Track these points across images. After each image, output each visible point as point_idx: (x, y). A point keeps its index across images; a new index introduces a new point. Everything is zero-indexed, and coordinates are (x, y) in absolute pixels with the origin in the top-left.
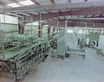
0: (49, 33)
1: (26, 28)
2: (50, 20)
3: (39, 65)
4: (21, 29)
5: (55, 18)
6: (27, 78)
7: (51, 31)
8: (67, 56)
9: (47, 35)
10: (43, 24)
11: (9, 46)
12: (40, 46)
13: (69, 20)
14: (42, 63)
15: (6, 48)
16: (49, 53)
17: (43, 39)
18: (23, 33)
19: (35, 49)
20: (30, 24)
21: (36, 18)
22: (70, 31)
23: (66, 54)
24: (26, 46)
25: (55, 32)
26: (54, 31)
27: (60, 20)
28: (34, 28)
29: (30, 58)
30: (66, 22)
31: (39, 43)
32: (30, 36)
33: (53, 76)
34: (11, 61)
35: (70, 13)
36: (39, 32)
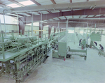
0: (49, 33)
2: (51, 20)
3: (40, 66)
5: (56, 19)
7: (52, 31)
9: (47, 36)
10: (44, 25)
11: (9, 47)
12: (40, 46)
13: (70, 20)
14: (42, 64)
16: (50, 54)
17: (43, 40)
18: (23, 34)
19: (35, 50)
20: (30, 24)
21: (36, 18)
22: (71, 31)
23: (67, 55)
24: (26, 47)
25: (56, 32)
27: (61, 20)
28: (34, 29)
29: (30, 59)
30: (67, 22)
31: (40, 43)
32: (30, 36)
36: (40, 32)
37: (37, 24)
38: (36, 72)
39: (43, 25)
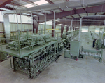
0: (62, 32)
1: (40, 27)
2: (64, 18)
3: (51, 65)
4: (35, 28)
5: (69, 17)
6: (40, 76)
7: (65, 30)
8: (81, 57)
9: (60, 34)
11: (24, 45)
12: (53, 45)
13: (84, 18)
14: (54, 63)
15: (22, 47)
16: (62, 54)
17: (56, 38)
18: (36, 32)
19: (48, 48)
20: (43, 23)
21: (49, 17)
22: (85, 30)
23: (80, 55)
24: (39, 45)
25: (69, 31)
26: (67, 30)
27: (74, 18)
28: (47, 27)
29: (43, 57)
30: (81, 20)
31: (52, 42)
32: (43, 35)
33: (65, 77)
34: (26, 58)
35: (85, 10)
36: (53, 31)
37: (50, 23)
38: (48, 69)
39: (56, 24)
